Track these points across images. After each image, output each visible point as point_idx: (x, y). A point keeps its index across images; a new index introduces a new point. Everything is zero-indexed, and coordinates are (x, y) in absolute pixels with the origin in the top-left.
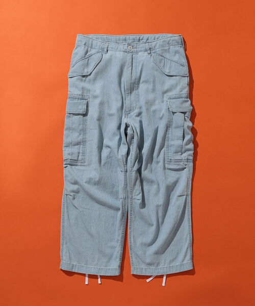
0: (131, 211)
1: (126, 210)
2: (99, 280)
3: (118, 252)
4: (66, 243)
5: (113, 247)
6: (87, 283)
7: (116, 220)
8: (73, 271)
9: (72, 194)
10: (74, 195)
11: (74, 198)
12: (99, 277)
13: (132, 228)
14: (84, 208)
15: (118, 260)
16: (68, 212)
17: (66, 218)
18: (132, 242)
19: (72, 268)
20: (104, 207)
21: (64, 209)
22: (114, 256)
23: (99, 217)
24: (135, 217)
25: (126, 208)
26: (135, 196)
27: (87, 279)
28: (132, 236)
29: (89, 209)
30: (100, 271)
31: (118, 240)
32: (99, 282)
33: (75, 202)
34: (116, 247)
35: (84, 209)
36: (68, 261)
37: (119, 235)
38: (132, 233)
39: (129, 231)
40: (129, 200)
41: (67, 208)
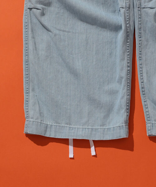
0: (140, 29)
1: (132, 28)
2: (93, 149)
3: (122, 98)
4: (33, 90)
5: (113, 93)
6: (71, 155)
7: (116, 47)
8: (47, 135)
9: (39, 6)
10: (43, 9)
11: (43, 14)
12: (92, 143)
13: (144, 58)
14: (60, 30)
15: (123, 111)
16: (33, 38)
17: (31, 47)
18: (145, 81)
19: (46, 131)
20: (94, 27)
21: (26, 34)
22: (116, 107)
23: (87, 43)
24: (147, 41)
25: (132, 23)
26: (145, 2)
27: (71, 148)
28: (144, 70)
29: (69, 32)
30: (94, 133)
31: (121, 78)
32: (93, 153)
33: (45, 20)
34: (117, 92)
35: (61, 33)
36: (37, 119)
37: (122, 69)
38: (144, 66)
39: (138, 62)
40: (136, 10)
41: (32, 31)
